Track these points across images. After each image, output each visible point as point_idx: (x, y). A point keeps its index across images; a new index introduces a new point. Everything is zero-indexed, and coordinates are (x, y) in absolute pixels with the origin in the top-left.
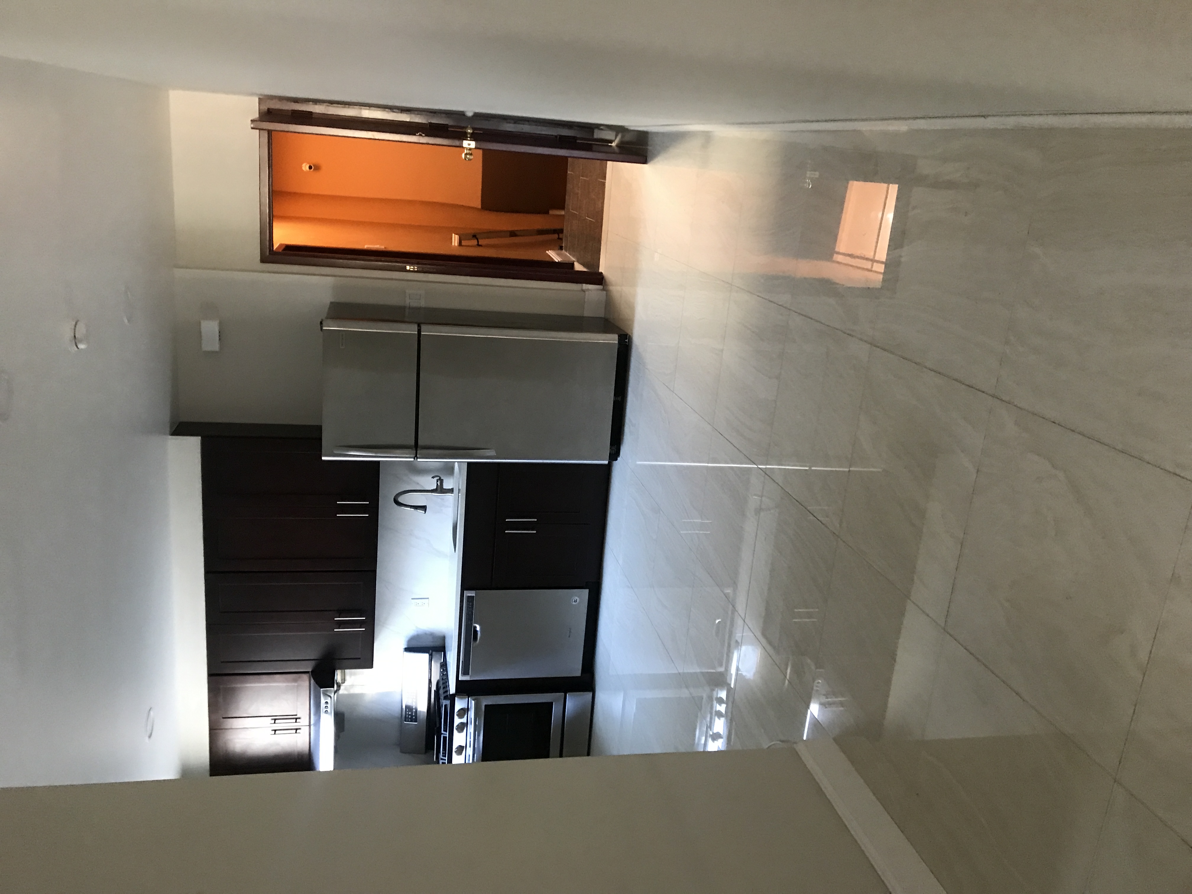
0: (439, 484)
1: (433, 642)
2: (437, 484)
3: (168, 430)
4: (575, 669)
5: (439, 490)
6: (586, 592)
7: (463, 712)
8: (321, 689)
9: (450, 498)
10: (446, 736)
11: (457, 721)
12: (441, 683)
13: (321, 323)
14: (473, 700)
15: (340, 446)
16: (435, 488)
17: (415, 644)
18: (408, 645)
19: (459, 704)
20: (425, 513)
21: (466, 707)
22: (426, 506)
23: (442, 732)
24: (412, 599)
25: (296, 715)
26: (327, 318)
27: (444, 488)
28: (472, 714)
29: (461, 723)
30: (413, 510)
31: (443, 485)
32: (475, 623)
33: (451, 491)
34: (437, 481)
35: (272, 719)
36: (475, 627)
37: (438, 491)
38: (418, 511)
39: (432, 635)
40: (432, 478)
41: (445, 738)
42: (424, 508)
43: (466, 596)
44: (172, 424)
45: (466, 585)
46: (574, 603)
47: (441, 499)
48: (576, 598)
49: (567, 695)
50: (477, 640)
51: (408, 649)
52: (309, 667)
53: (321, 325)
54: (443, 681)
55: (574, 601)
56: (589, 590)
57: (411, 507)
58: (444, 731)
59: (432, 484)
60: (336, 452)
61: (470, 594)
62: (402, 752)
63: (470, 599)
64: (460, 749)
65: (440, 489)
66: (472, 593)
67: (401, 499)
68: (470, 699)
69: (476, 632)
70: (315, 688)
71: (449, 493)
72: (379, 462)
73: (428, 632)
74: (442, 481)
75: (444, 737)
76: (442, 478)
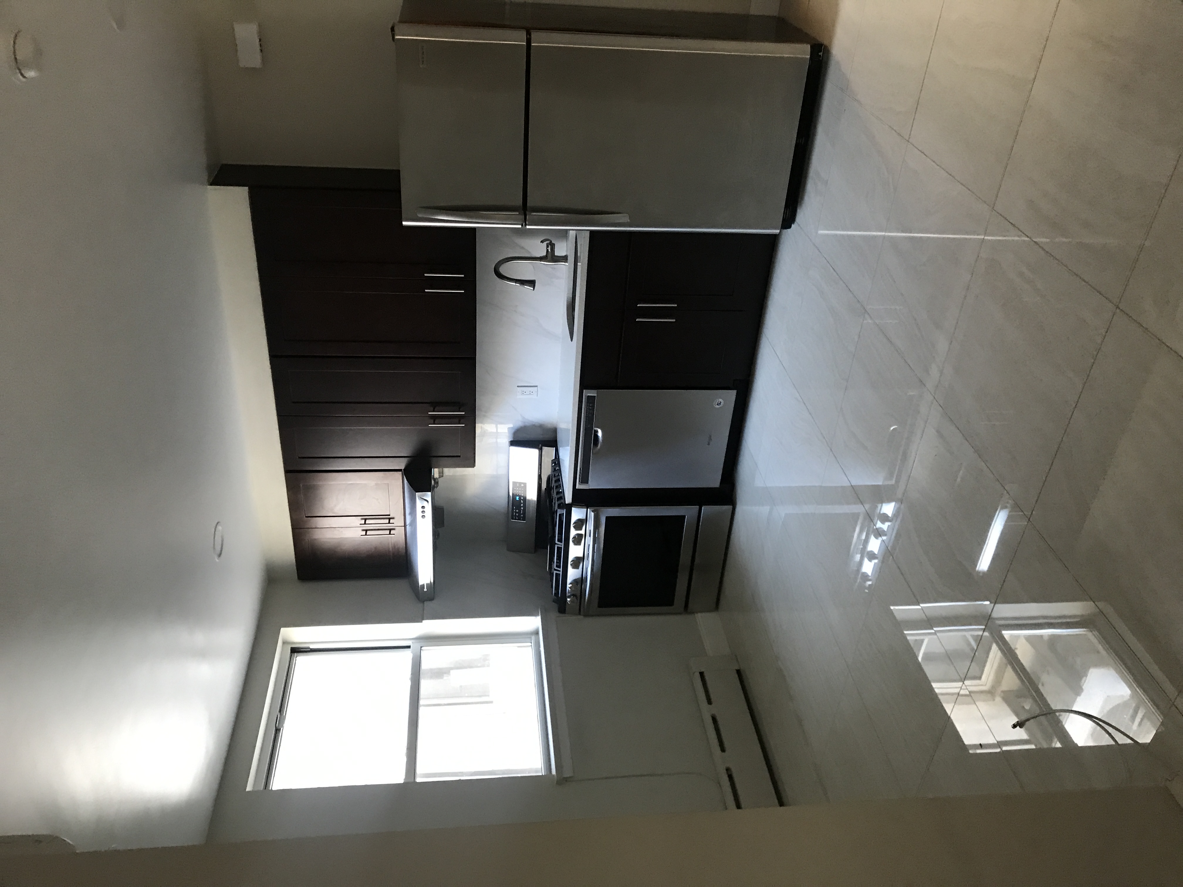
0: (549, 250)
1: (542, 435)
2: (548, 250)
3: (205, 176)
4: (714, 481)
5: (549, 255)
6: (732, 395)
7: (580, 524)
8: (417, 493)
9: (564, 269)
10: (561, 546)
11: (573, 532)
12: (554, 479)
13: (393, 29)
14: (592, 511)
15: (424, 207)
16: (545, 254)
17: (522, 437)
18: (514, 438)
19: (577, 514)
20: (534, 290)
21: (585, 518)
22: (535, 280)
23: (557, 542)
24: (518, 386)
25: (389, 515)
26: (400, 22)
27: (555, 255)
28: (590, 526)
29: (578, 535)
30: (519, 285)
31: (554, 251)
32: (594, 427)
33: (565, 259)
34: (547, 247)
35: (362, 519)
36: (597, 432)
37: (548, 259)
38: (525, 287)
39: (541, 427)
40: (541, 242)
41: (559, 549)
42: (532, 283)
43: (586, 396)
44: (210, 168)
45: (585, 382)
46: (717, 406)
47: (552, 268)
48: (721, 400)
49: (703, 508)
50: (598, 446)
51: (513, 443)
52: (402, 464)
53: (393, 32)
54: (556, 478)
55: (717, 403)
56: (737, 391)
57: (516, 281)
58: (558, 541)
59: (541, 250)
60: (420, 215)
61: (590, 393)
62: (508, 550)
63: (590, 399)
64: (578, 562)
65: (551, 257)
66: (592, 393)
67: (503, 270)
68: (589, 509)
69: (596, 436)
70: (410, 492)
71: (562, 262)
72: (474, 229)
73: (536, 424)
74: (552, 245)
75: (558, 547)
76: (553, 242)
